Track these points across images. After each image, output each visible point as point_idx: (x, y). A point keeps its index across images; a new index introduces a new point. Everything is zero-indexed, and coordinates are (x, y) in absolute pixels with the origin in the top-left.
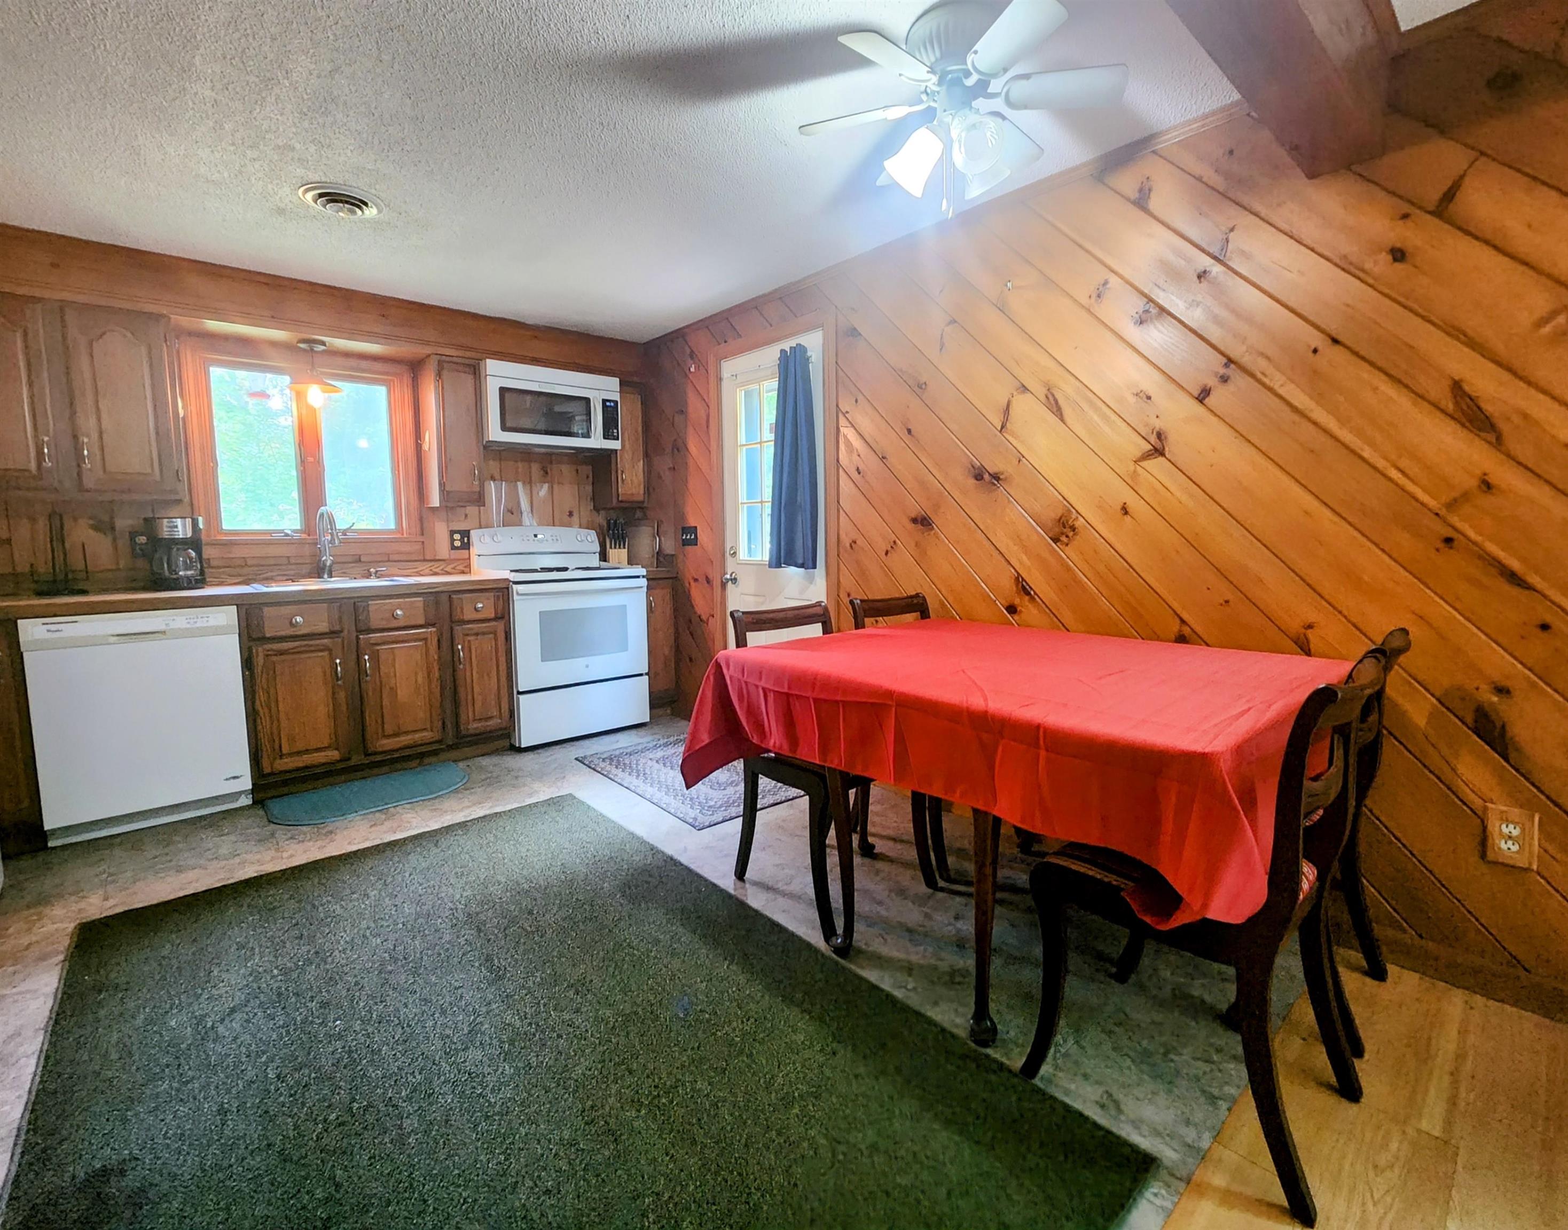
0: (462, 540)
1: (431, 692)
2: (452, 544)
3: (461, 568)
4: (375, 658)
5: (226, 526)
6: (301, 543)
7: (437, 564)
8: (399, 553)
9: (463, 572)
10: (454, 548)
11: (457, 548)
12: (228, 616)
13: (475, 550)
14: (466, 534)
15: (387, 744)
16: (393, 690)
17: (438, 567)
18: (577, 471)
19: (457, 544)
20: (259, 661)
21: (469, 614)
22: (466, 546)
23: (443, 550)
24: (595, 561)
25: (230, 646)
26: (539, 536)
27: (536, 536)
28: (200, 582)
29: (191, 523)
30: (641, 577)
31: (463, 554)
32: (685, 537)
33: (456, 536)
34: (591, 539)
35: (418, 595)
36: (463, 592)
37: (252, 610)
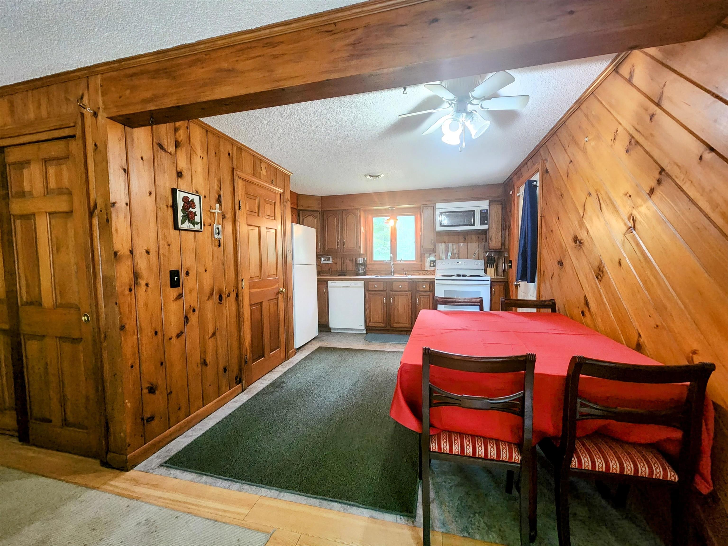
0: (433, 264)
1: (409, 313)
3: (432, 274)
4: (394, 299)
5: (374, 259)
6: (389, 264)
7: (425, 272)
8: (414, 268)
10: (430, 266)
12: (362, 283)
13: (436, 268)
14: (434, 262)
15: (395, 325)
16: (398, 310)
18: (478, 237)
19: (432, 265)
20: (367, 296)
21: (421, 289)
22: (434, 266)
23: (427, 267)
24: (482, 273)
25: (362, 291)
27: (458, 263)
28: (365, 274)
29: (364, 259)
30: (488, 280)
31: (433, 268)
32: (510, 265)
33: (432, 263)
34: (481, 264)
35: (406, 281)
36: (420, 281)
37: (367, 283)
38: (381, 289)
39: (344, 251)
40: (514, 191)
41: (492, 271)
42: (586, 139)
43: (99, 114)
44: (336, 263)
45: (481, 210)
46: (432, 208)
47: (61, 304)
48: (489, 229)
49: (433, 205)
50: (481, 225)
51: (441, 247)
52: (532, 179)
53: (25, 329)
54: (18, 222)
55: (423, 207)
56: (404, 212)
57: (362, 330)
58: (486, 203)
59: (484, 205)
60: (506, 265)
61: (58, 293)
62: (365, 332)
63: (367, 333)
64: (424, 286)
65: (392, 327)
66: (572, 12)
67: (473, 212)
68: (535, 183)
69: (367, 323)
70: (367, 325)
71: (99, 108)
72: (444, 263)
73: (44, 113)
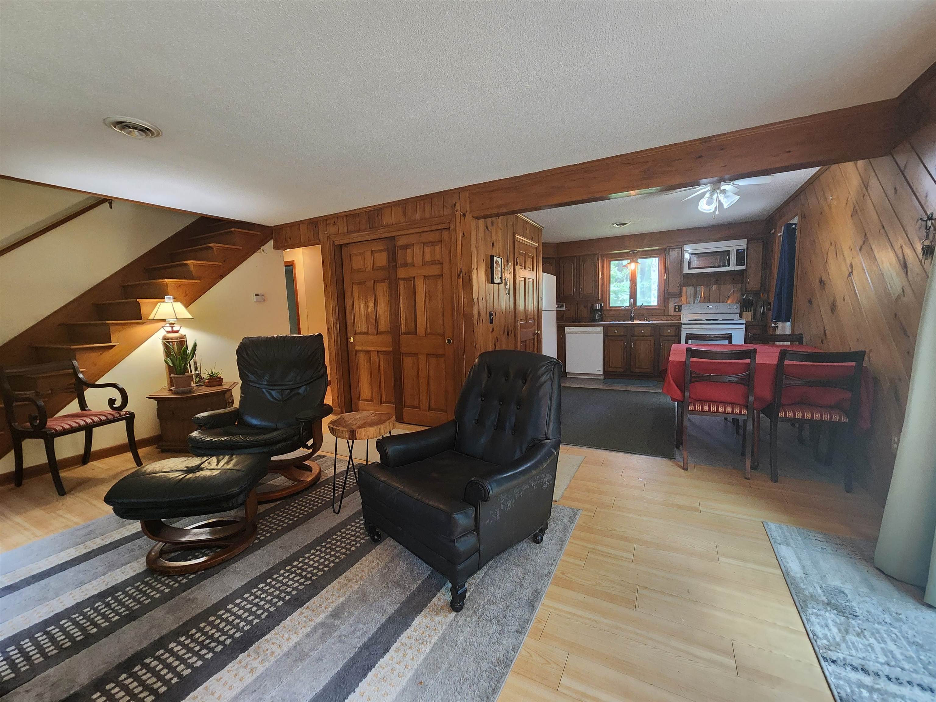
0: (679, 309)
2: (675, 309)
3: (677, 318)
4: (635, 345)
5: (611, 305)
6: (628, 310)
7: (668, 317)
8: (656, 313)
9: (678, 320)
10: (675, 311)
11: (677, 312)
12: (600, 329)
13: (682, 312)
14: (680, 306)
15: (636, 370)
16: (639, 355)
17: (668, 318)
18: (733, 279)
19: (677, 310)
20: (607, 341)
21: (666, 334)
22: (680, 311)
23: (671, 312)
24: (736, 317)
25: (601, 336)
26: (709, 307)
27: (708, 307)
28: (602, 321)
29: (601, 305)
30: (743, 324)
31: (678, 313)
32: (769, 307)
33: (677, 307)
34: (736, 308)
35: (649, 326)
36: (665, 326)
37: (606, 329)
38: (622, 334)
39: (581, 297)
40: (776, 230)
41: (748, 315)
42: (831, 198)
43: (467, 215)
44: (569, 310)
45: (737, 250)
46: (680, 249)
47: (429, 333)
48: (746, 270)
49: (680, 247)
50: (736, 266)
51: (688, 291)
52: (791, 222)
53: (404, 349)
54: (401, 283)
55: (669, 249)
56: (647, 255)
57: (600, 375)
58: (744, 241)
59: (741, 244)
60: (765, 308)
61: (428, 326)
62: (602, 377)
63: (604, 379)
64: (669, 331)
65: (632, 372)
66: (789, 152)
67: (728, 253)
68: (794, 226)
69: (606, 368)
70: (606, 370)
71: (467, 211)
72: (691, 308)
73: (427, 215)
